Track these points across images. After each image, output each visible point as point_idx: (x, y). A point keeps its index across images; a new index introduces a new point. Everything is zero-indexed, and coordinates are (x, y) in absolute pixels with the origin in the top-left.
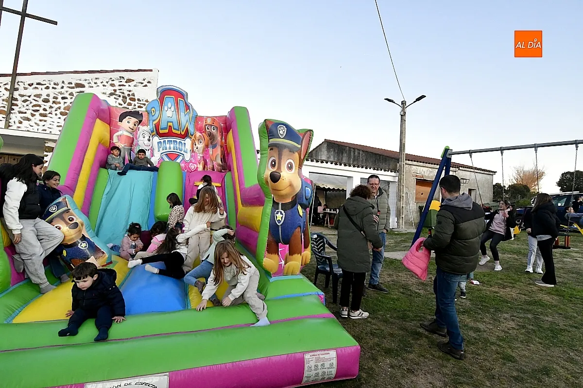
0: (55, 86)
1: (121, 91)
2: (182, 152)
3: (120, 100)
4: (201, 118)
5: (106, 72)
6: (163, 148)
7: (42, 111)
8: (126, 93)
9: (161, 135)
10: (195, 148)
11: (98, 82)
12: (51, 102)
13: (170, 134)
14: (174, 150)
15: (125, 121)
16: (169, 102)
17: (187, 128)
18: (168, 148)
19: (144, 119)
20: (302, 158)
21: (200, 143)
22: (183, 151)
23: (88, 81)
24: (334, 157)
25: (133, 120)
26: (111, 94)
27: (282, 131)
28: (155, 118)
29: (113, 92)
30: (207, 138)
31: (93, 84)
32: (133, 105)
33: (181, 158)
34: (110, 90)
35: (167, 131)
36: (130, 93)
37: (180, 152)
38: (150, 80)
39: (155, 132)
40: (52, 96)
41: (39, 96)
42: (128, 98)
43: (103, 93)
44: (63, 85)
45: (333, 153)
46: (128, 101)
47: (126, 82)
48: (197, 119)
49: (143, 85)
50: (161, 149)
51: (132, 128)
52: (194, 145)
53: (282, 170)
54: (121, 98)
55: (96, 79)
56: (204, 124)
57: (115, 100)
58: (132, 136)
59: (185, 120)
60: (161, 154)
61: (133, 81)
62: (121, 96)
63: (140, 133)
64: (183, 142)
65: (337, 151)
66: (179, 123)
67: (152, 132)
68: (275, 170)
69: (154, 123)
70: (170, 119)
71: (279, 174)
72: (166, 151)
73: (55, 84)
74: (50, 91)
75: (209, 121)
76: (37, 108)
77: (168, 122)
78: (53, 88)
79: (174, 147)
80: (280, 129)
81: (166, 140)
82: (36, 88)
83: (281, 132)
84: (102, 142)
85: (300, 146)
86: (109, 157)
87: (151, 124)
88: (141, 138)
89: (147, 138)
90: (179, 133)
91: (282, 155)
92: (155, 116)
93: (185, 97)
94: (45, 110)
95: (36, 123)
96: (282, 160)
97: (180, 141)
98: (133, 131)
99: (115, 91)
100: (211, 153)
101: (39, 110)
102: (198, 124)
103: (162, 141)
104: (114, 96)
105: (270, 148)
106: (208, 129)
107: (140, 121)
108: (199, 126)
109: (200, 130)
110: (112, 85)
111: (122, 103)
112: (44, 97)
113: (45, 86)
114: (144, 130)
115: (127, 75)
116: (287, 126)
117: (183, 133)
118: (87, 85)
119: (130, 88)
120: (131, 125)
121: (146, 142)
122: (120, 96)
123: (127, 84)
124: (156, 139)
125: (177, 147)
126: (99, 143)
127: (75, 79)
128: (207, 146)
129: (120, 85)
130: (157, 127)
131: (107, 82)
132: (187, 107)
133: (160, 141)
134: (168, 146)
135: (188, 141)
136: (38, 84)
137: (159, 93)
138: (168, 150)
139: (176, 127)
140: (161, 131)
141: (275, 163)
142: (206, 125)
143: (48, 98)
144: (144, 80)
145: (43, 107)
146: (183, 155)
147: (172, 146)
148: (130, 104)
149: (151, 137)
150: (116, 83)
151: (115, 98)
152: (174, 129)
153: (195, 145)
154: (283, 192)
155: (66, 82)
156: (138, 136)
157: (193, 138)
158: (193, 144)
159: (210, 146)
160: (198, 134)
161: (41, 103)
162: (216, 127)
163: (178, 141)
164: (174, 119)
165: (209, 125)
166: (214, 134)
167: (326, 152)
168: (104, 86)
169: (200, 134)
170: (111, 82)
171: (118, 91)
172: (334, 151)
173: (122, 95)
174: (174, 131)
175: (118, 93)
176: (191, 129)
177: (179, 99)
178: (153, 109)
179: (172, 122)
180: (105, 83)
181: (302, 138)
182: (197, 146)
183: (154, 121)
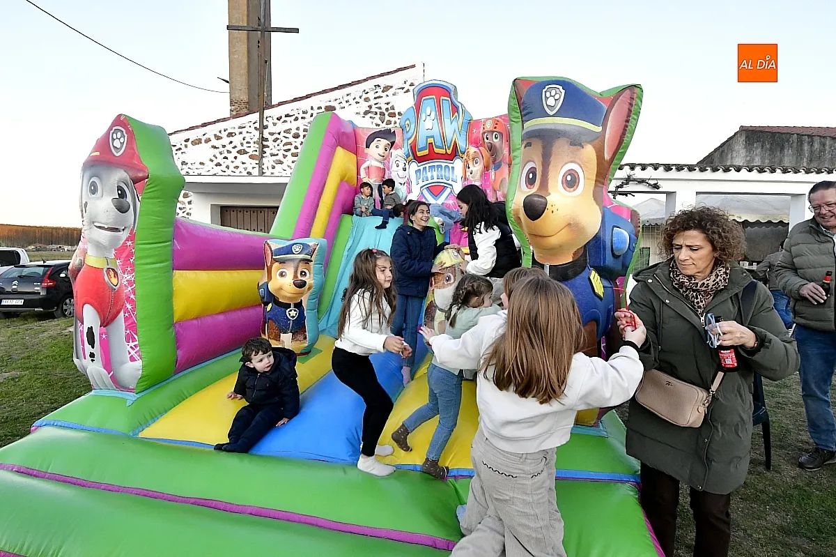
0: (304, 115)
1: (377, 106)
2: (450, 182)
3: (377, 120)
4: (478, 122)
5: (359, 82)
6: (423, 179)
7: (293, 151)
8: (384, 107)
9: (420, 160)
10: (468, 174)
11: (350, 98)
12: (302, 136)
13: (431, 156)
14: (439, 180)
15: (373, 145)
16: (428, 107)
17: (455, 142)
18: (429, 179)
19: (398, 139)
20: (607, 156)
21: (476, 163)
22: (451, 180)
23: (338, 101)
24: (763, 159)
25: (384, 142)
26: (366, 113)
27: (553, 99)
28: (410, 134)
29: (368, 109)
30: (486, 153)
31: (344, 104)
32: (393, 123)
33: (448, 191)
34: (364, 106)
35: (426, 152)
36: (389, 106)
37: (446, 182)
38: (413, 82)
39: (411, 157)
40: (302, 128)
41: (288, 131)
42: (386, 114)
43: (357, 113)
44: (312, 112)
45: (759, 150)
46: (387, 118)
47: (383, 92)
48: (471, 124)
49: (405, 90)
50: (420, 181)
51: (383, 155)
52: (467, 169)
53: (550, 191)
54: (378, 116)
55: (348, 95)
56: (481, 132)
57: (371, 120)
58: (382, 167)
59: (452, 130)
60: (421, 187)
61: (392, 87)
62: (378, 113)
63: (392, 160)
64: (450, 166)
65: (768, 146)
66: (443, 137)
67: (408, 156)
68: (534, 190)
69: (410, 142)
70: (430, 133)
71: (543, 200)
72: (428, 182)
73: (304, 113)
74: (300, 123)
75: (489, 126)
76: (288, 147)
77: (427, 137)
78: (302, 118)
79: (438, 176)
80: (548, 95)
81: (427, 166)
82: (285, 121)
83: (551, 102)
84: (346, 179)
85: (600, 129)
86: (356, 198)
87: (406, 145)
88: (394, 168)
89: (402, 166)
90: (443, 151)
91: (550, 156)
92: (410, 131)
93: (452, 93)
94: (296, 148)
95: (288, 166)
96: (551, 167)
97: (446, 164)
98: (385, 158)
99: (370, 107)
100: (493, 178)
101: (290, 150)
102: (472, 133)
103: (421, 168)
104: (370, 115)
105: (525, 142)
106: (487, 138)
107: (393, 143)
108: (474, 136)
109: (476, 143)
110: (367, 100)
111: (380, 122)
112: (294, 131)
113: (294, 117)
114: (398, 154)
115: (383, 82)
116: (567, 85)
117: (449, 152)
118: (338, 107)
119: (387, 100)
120: (381, 150)
121: (401, 173)
122: (376, 113)
123: (384, 95)
124: (414, 166)
125: (441, 175)
126: (342, 180)
127: (323, 101)
128: (486, 168)
129: (375, 98)
130: (413, 148)
131: (360, 97)
132: (455, 109)
133: (419, 168)
134: (429, 175)
135: (458, 164)
136: (287, 116)
137: (415, 96)
138: (430, 181)
139: (439, 144)
140: (419, 154)
141: (534, 175)
142: (484, 133)
143: (297, 132)
144: (405, 83)
145: (294, 144)
146: (451, 185)
147: (435, 174)
148: (389, 123)
149: (407, 164)
150: (371, 95)
151: (371, 117)
152: (437, 147)
153: (469, 168)
154: (554, 241)
155: (315, 108)
156: (390, 165)
157: (465, 157)
158: (467, 166)
159: (492, 166)
160: (472, 150)
161: (291, 139)
162: (499, 133)
163: (443, 165)
164: (436, 132)
165: (488, 131)
166: (498, 145)
167: (744, 151)
168: (357, 103)
169: (476, 150)
170: (365, 96)
171: (374, 107)
172: (762, 146)
173: (378, 111)
174: (436, 150)
175: (374, 109)
176: (462, 144)
177: (442, 98)
178: (408, 122)
179: (433, 137)
180: (358, 100)
181: (605, 107)
182: (470, 169)
183: (409, 139)
